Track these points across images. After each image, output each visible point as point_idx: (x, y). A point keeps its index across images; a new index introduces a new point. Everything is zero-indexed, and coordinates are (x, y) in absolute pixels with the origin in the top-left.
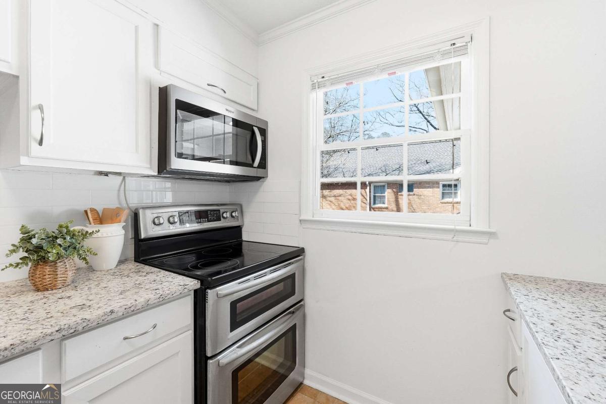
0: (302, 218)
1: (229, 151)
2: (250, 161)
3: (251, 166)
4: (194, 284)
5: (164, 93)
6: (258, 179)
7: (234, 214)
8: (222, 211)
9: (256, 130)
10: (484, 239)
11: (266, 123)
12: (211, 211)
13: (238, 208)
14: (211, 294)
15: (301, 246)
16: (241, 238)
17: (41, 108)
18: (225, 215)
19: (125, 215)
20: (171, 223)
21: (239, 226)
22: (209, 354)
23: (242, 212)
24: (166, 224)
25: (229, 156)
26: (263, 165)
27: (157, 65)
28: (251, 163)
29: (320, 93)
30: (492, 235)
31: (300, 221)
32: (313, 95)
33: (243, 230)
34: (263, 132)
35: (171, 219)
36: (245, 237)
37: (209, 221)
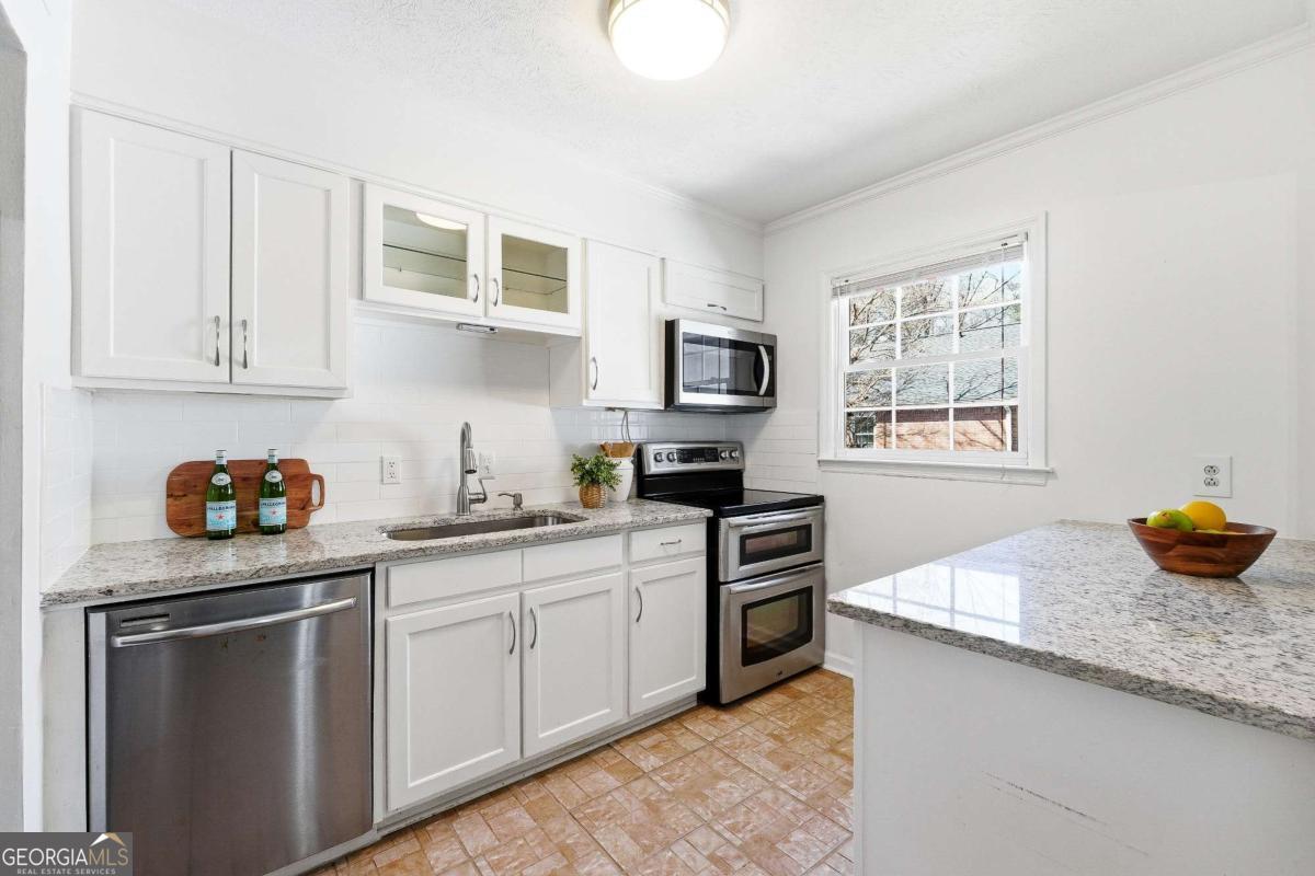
0: (822, 458)
1: (726, 374)
2: (755, 388)
3: (756, 394)
4: (708, 513)
5: (670, 327)
6: (763, 409)
7: (733, 455)
8: (719, 450)
9: (762, 349)
10: (1039, 480)
11: (774, 338)
12: (709, 449)
13: (738, 446)
14: (723, 522)
15: (820, 494)
16: (742, 485)
17: (594, 360)
18: (723, 455)
19: (633, 450)
20: (671, 461)
21: (739, 470)
22: (722, 579)
23: (743, 453)
24: (666, 461)
25: (726, 381)
26: (771, 391)
27: (663, 299)
28: (756, 390)
29: (844, 302)
30: (1049, 474)
31: (819, 462)
32: (834, 303)
33: (745, 475)
34: (771, 350)
35: (671, 457)
36: (747, 484)
37: (706, 461)
